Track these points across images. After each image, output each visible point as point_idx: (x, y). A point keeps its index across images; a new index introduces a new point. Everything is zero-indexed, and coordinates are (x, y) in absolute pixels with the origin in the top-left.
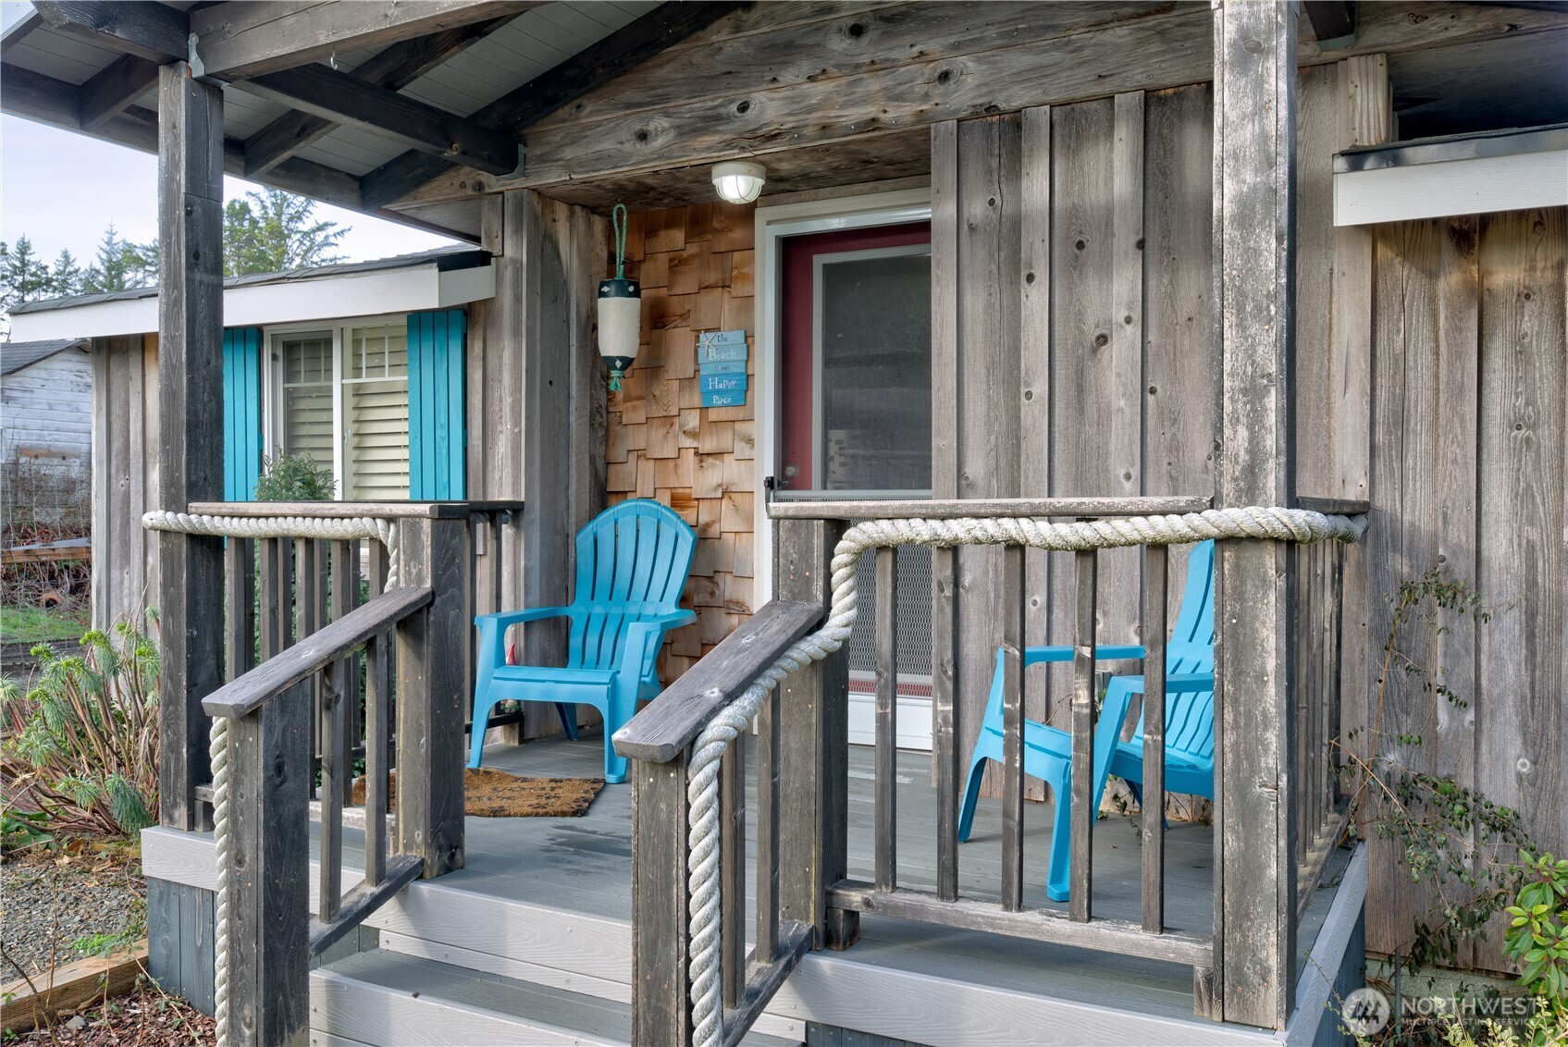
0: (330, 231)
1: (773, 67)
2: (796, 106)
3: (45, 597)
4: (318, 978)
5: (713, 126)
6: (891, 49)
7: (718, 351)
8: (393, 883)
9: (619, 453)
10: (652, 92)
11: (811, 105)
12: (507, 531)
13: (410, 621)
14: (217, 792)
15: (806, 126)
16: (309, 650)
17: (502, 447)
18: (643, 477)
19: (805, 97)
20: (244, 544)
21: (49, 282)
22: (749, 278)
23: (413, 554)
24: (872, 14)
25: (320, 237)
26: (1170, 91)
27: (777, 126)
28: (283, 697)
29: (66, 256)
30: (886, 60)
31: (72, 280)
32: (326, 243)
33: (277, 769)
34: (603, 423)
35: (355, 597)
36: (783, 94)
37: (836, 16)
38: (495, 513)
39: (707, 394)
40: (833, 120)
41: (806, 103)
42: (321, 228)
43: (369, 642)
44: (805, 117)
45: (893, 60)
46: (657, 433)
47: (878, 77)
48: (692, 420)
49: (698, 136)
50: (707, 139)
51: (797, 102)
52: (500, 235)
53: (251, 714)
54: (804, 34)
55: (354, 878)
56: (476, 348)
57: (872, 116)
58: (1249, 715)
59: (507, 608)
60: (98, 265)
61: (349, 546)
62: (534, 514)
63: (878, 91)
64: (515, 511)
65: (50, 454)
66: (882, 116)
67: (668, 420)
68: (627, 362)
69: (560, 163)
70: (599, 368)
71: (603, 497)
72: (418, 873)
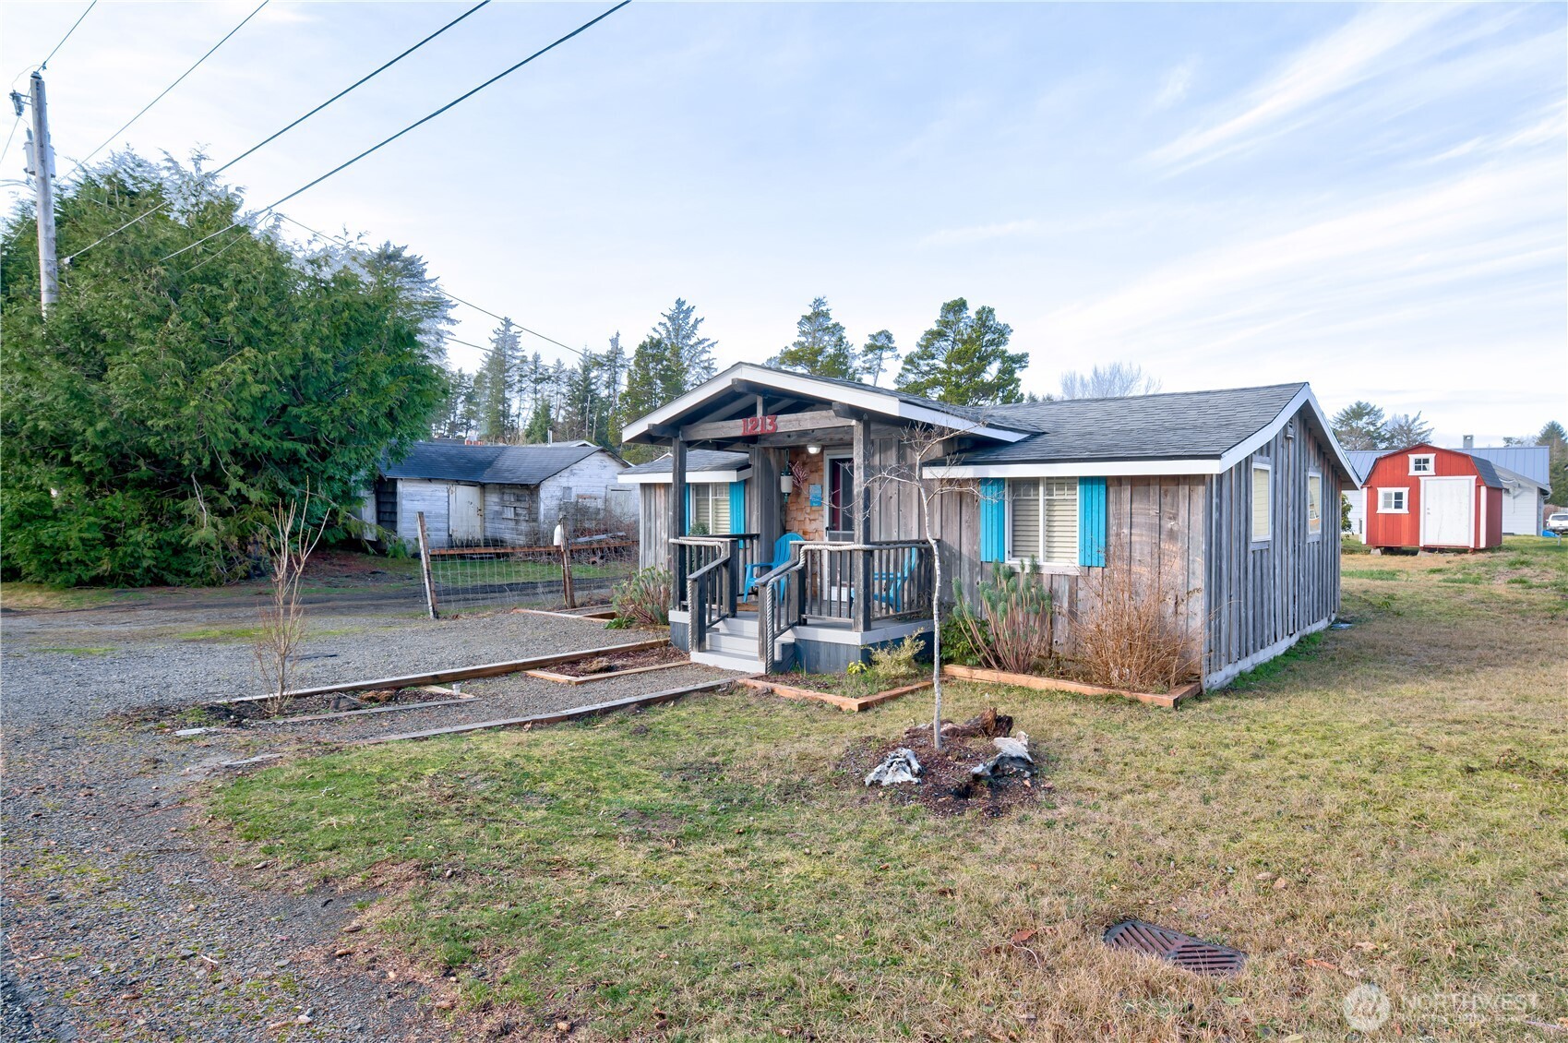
0: (706, 343)
3: (591, 560)
4: (707, 635)
5: (806, 435)
7: (814, 490)
8: (723, 618)
9: (788, 519)
12: (755, 541)
13: (725, 564)
14: (688, 602)
16: (705, 569)
17: (754, 518)
18: (795, 526)
20: (690, 546)
21: (549, 378)
22: (822, 470)
23: (726, 550)
25: (700, 348)
27: (820, 437)
28: (701, 577)
29: (558, 361)
31: (562, 376)
32: (704, 351)
33: (700, 591)
34: (784, 509)
35: (715, 558)
38: (751, 537)
39: (812, 502)
42: (700, 342)
43: (717, 567)
46: (799, 513)
48: (808, 511)
50: (804, 439)
53: (695, 580)
55: (714, 618)
56: (747, 490)
59: (755, 563)
60: (577, 367)
61: (713, 548)
62: (763, 537)
64: (758, 536)
65: (590, 497)
67: (802, 509)
68: (789, 494)
70: (782, 495)
71: (784, 531)
72: (727, 616)
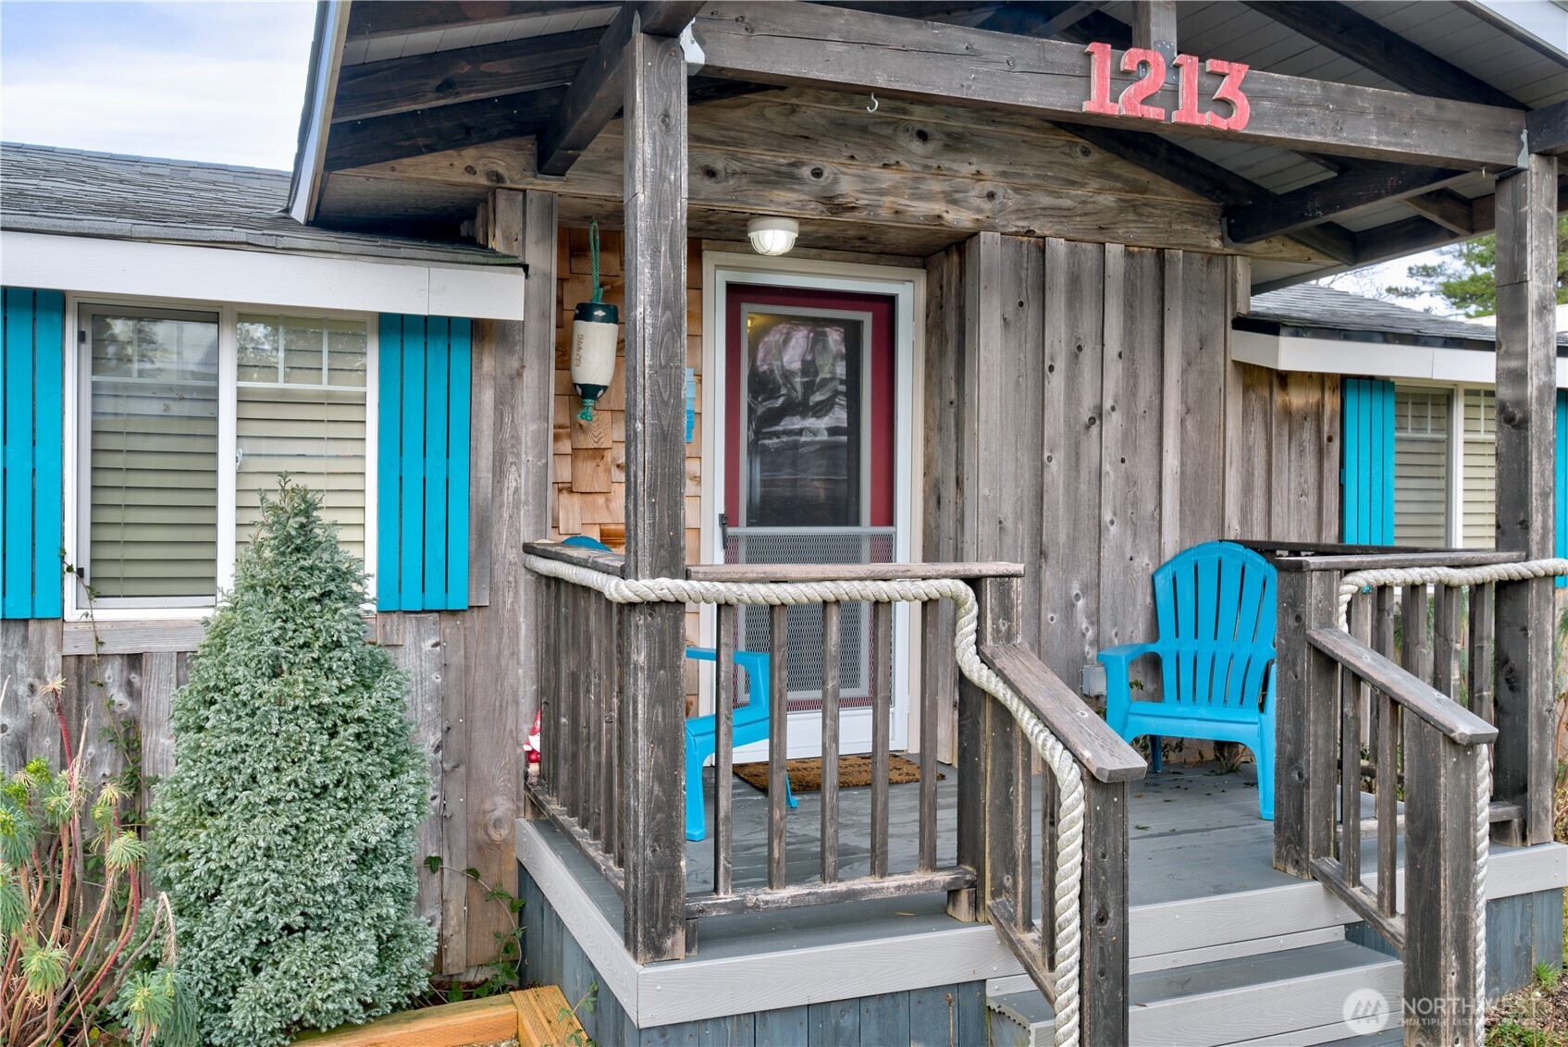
1: (849, 145)
2: (868, 186)
5: (789, 183)
6: (954, 161)
10: (724, 132)
11: (882, 189)
15: (880, 206)
17: (515, 481)
19: (875, 180)
23: (1002, 612)
24: (934, 126)
26: (1136, 249)
27: (853, 200)
30: (950, 169)
36: (854, 171)
37: (906, 117)
40: (904, 208)
41: (877, 185)
44: (878, 198)
45: (956, 171)
47: (938, 181)
49: (775, 189)
50: (783, 194)
51: (870, 183)
52: (520, 238)
54: (876, 123)
56: (486, 365)
57: (937, 213)
58: (1542, 673)
63: (939, 193)
66: (945, 215)
69: (609, 176)
